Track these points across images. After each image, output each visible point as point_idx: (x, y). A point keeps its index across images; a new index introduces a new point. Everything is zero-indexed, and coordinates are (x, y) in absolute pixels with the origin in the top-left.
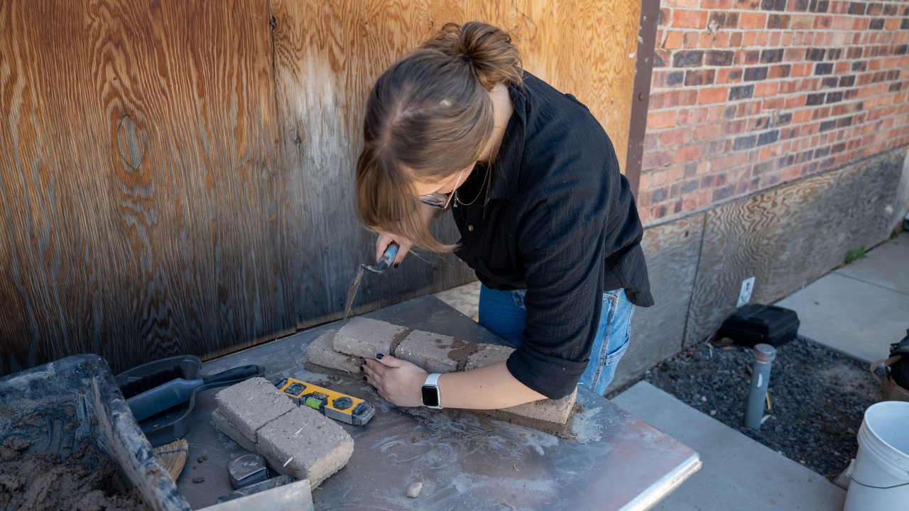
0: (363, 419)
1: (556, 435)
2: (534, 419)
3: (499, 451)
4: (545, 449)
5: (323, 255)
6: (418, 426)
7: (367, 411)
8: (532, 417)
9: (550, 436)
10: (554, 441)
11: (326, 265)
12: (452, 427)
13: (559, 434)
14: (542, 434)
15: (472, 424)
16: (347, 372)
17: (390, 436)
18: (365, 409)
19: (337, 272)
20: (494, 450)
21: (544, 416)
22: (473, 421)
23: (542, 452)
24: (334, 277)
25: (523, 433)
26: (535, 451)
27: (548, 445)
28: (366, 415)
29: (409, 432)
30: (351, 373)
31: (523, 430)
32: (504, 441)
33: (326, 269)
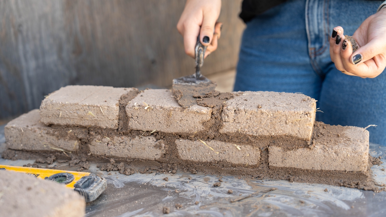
0: (92, 192)
1: (357, 186)
2: (322, 171)
3: (286, 211)
4: (348, 203)
5: (16, 35)
6: (168, 197)
7: (95, 184)
8: (319, 169)
9: (349, 190)
10: (355, 194)
11: (21, 47)
12: (212, 193)
13: (361, 186)
14: (338, 188)
15: (240, 187)
16: (61, 152)
17: (132, 211)
18: (92, 182)
19: (36, 57)
20: (279, 210)
21: (335, 164)
22: (239, 185)
23: (346, 207)
24: (32, 64)
25: (311, 189)
26: (335, 206)
27: (351, 198)
28: (95, 187)
29: (156, 204)
30: (67, 151)
31: (310, 186)
32: (288, 200)
33: (21, 53)
